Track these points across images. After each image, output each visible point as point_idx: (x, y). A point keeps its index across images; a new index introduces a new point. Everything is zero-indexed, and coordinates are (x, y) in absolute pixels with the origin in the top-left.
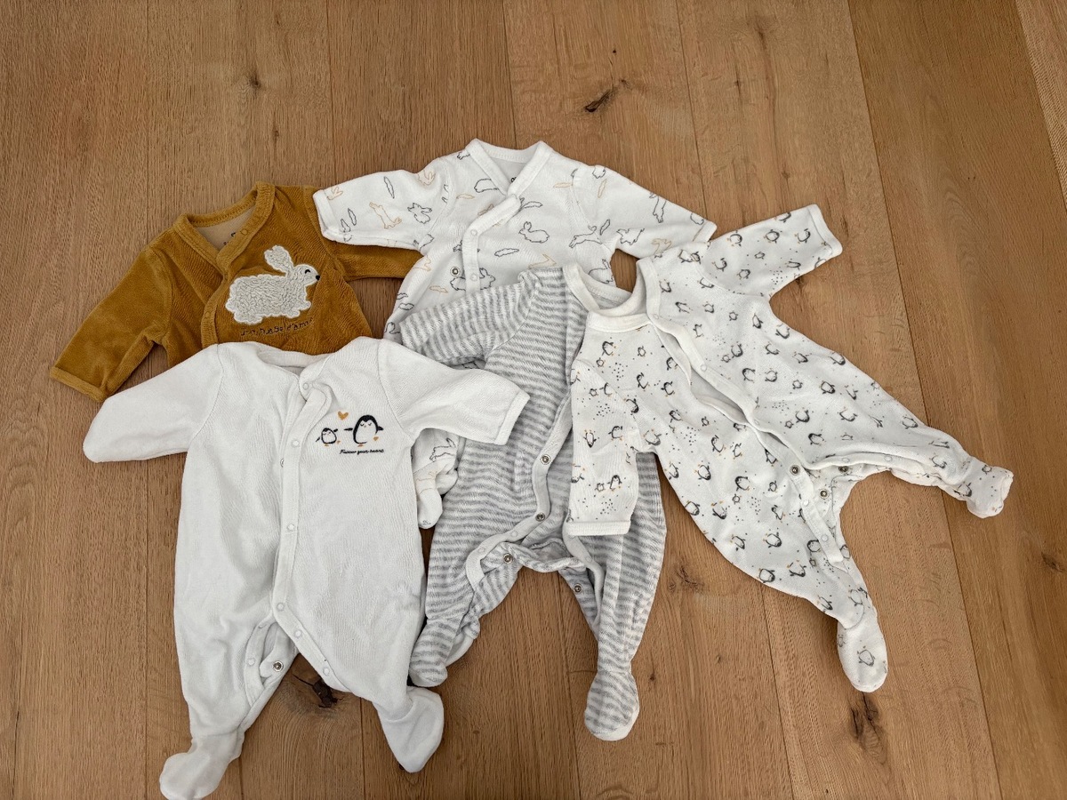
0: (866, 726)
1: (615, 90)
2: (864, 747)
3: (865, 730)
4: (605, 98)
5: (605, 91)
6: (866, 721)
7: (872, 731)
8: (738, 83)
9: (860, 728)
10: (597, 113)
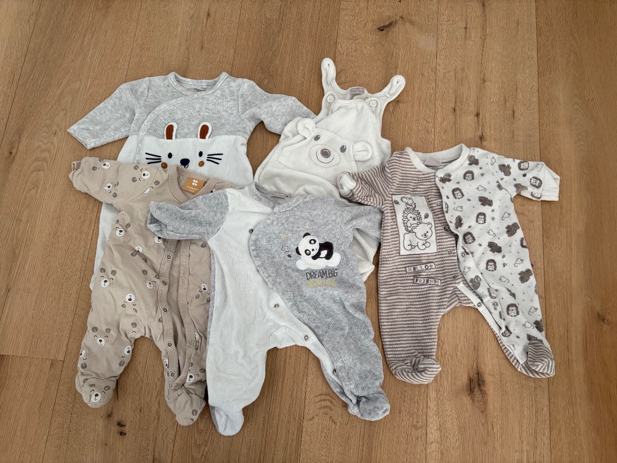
0: (476, 389)
1: (396, 22)
2: (473, 401)
3: (475, 391)
4: (390, 24)
5: (390, 21)
6: (477, 386)
7: (479, 392)
8: (466, 28)
9: (473, 389)
10: (384, 32)
